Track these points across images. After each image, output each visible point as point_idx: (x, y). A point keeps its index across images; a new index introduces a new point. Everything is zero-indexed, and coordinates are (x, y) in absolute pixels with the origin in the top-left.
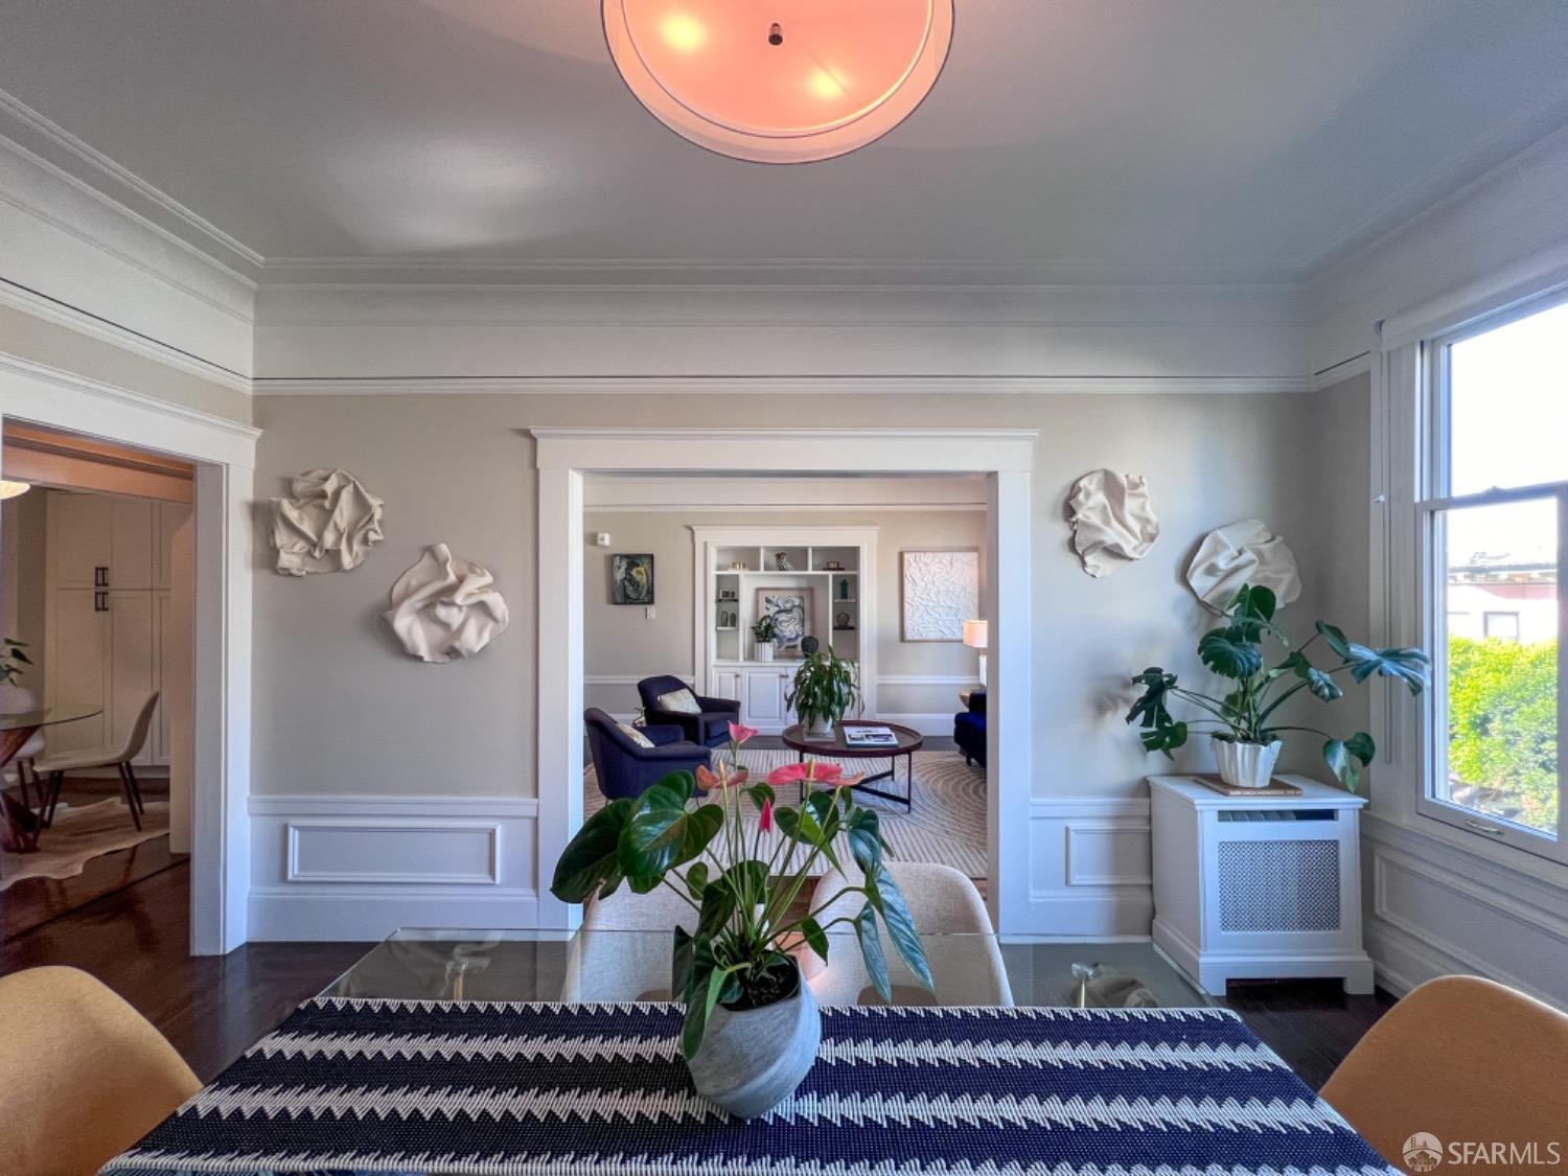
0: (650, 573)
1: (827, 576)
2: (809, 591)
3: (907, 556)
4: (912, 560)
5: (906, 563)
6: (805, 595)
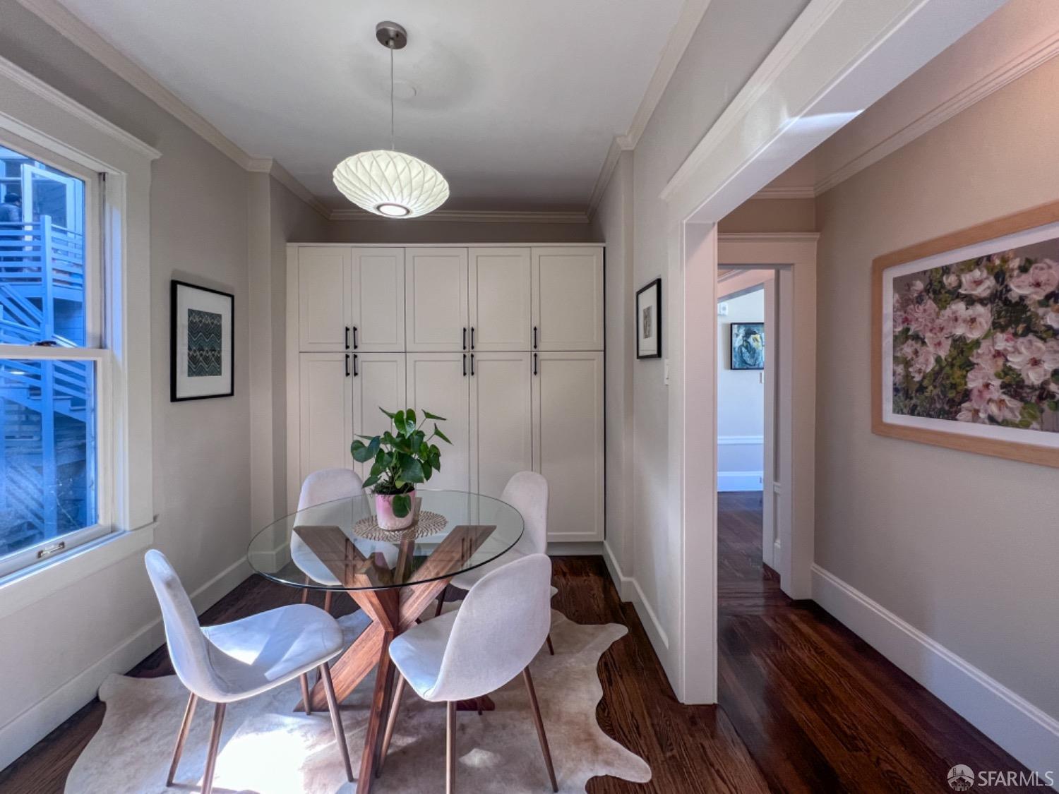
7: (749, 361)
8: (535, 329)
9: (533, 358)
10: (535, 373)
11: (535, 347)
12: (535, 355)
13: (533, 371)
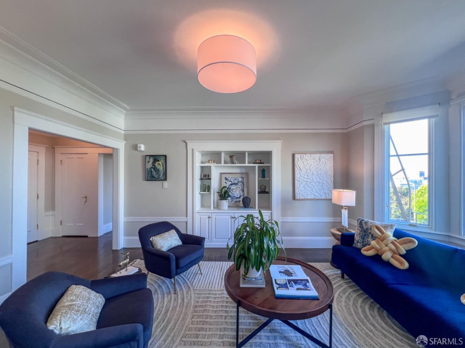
0: (164, 165)
1: (255, 166)
2: (246, 175)
3: (297, 156)
4: (299, 158)
5: (296, 159)
6: (244, 176)
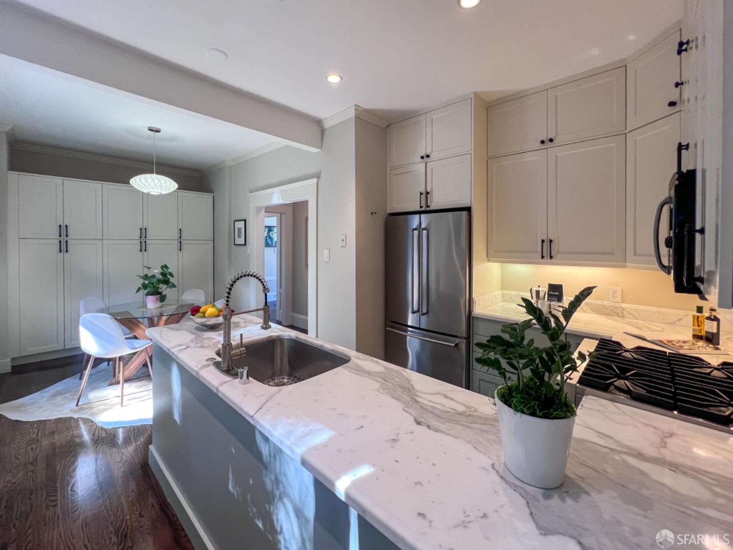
7: (270, 243)
8: (180, 230)
9: (179, 243)
10: (180, 250)
11: (180, 238)
12: (180, 242)
13: (179, 249)
